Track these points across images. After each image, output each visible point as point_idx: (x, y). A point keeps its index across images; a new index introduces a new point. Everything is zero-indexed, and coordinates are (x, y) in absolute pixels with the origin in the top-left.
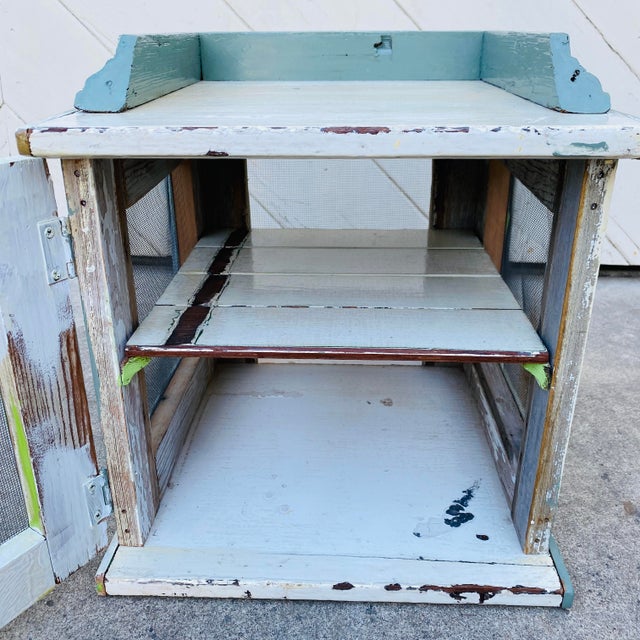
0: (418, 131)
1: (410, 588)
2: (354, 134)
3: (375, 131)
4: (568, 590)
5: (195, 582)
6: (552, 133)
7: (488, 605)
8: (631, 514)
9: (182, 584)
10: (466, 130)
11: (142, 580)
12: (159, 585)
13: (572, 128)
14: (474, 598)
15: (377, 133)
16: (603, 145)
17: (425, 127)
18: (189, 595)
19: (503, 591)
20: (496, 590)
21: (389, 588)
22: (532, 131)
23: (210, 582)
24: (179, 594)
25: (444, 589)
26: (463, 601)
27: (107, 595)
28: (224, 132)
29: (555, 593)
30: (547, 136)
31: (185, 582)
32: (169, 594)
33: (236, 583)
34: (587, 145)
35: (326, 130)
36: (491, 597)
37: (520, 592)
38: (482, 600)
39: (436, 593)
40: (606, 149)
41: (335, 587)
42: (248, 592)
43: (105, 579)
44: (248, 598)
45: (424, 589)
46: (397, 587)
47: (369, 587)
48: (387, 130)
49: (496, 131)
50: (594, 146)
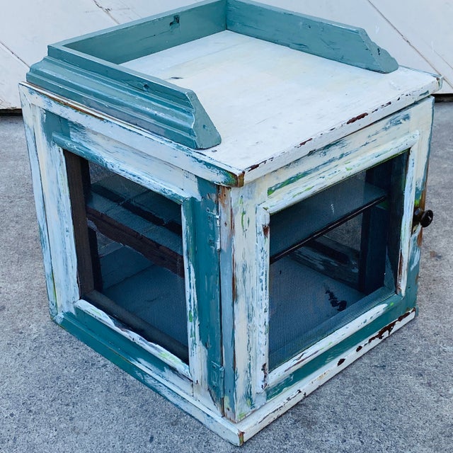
0: (376, 110)
1: (365, 345)
2: (357, 121)
5: (282, 404)
8: (434, 256)
9: (277, 409)
10: (390, 103)
12: (267, 418)
15: (364, 117)
16: (428, 92)
17: (379, 107)
18: (280, 415)
19: (396, 323)
20: (393, 324)
21: (358, 350)
23: (289, 399)
24: (276, 417)
26: (383, 338)
27: (244, 442)
28: (316, 140)
29: (413, 311)
31: (278, 407)
32: (272, 420)
33: (300, 392)
34: (423, 94)
35: (348, 123)
36: (393, 328)
37: (402, 319)
38: (389, 333)
39: (375, 340)
41: (339, 364)
42: (305, 394)
43: (243, 433)
44: (305, 397)
45: (370, 341)
46: (360, 348)
47: (350, 355)
48: (367, 114)
49: (399, 99)
50: (425, 93)
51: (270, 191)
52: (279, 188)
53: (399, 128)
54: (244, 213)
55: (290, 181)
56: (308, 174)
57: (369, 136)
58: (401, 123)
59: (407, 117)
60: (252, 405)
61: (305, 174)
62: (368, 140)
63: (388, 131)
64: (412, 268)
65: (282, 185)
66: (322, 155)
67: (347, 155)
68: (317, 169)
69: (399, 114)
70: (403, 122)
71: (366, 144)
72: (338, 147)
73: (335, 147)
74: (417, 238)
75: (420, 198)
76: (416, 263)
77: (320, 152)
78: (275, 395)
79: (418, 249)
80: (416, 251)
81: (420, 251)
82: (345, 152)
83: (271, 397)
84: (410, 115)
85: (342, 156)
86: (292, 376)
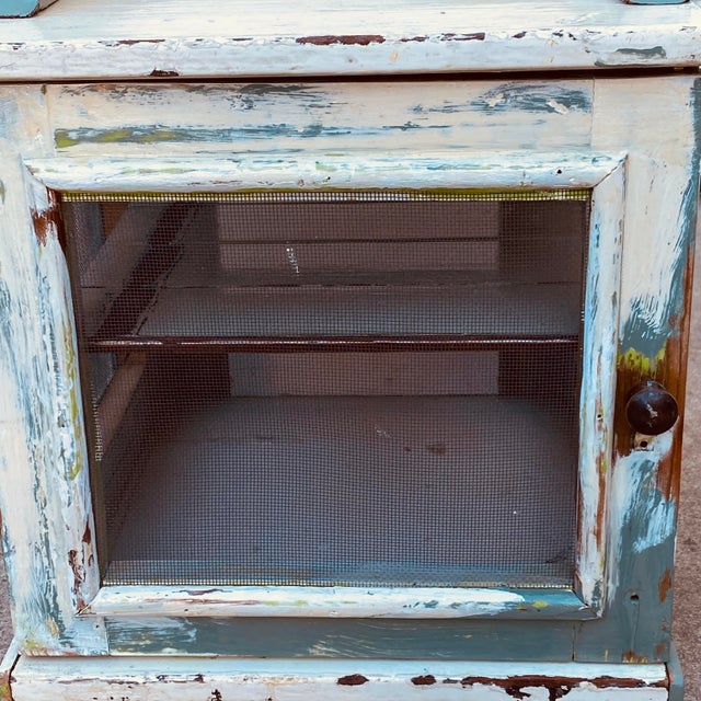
0: (420, 39)
1: (448, 681)
2: (339, 46)
3: (365, 41)
4: (677, 679)
5: (141, 681)
6: (592, 38)
9: (121, 683)
10: (480, 37)
11: (64, 678)
12: (90, 684)
13: (617, 29)
14: (541, 694)
15: (367, 43)
16: (658, 50)
17: (429, 34)
18: (132, 699)
19: (583, 684)
20: (572, 683)
21: (419, 681)
22: (566, 35)
23: (162, 678)
24: (118, 698)
25: (497, 682)
26: (525, 700)
28: (174, 47)
29: (657, 685)
30: (585, 41)
31: (126, 679)
33: (200, 678)
34: (638, 52)
35: (302, 41)
36: (566, 692)
37: (607, 685)
38: (553, 698)
39: (486, 687)
40: (663, 55)
42: (217, 693)
43: (11, 679)
45: (469, 681)
46: (428, 680)
47: (389, 681)
48: (381, 40)
49: (518, 36)
50: (647, 53)
51: (62, 138)
52: (92, 140)
53: (541, 122)
55: (128, 136)
56: (193, 138)
57: (418, 109)
58: (551, 110)
59: (576, 101)
60: (62, 637)
61: (181, 135)
62: (413, 118)
63: (495, 118)
64: (641, 545)
65: (104, 137)
66: (238, 103)
67: (333, 132)
68: (223, 135)
69: (539, 83)
70: (560, 108)
71: (407, 127)
72: (299, 101)
73: (285, 98)
74: (656, 466)
75: (662, 355)
76: (658, 540)
77: (230, 94)
78: (137, 648)
79: (663, 501)
80: (656, 504)
81: (671, 510)
82: (327, 122)
83: (125, 648)
84: (588, 97)
85: (314, 131)
86: (190, 628)
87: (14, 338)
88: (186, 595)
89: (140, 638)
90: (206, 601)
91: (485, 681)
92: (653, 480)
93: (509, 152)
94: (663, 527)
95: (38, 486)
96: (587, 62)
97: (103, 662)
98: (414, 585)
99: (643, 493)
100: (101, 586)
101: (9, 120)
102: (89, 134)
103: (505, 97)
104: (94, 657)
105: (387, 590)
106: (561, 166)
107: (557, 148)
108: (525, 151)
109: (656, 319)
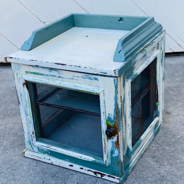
0: (71, 66)
1: (85, 169)
2: (60, 65)
5: (41, 157)
6: (96, 69)
7: (103, 179)
10: (80, 67)
11: (31, 154)
14: (99, 176)
15: (64, 65)
16: (106, 73)
18: (41, 160)
19: (106, 176)
22: (92, 69)
23: (44, 158)
24: (38, 160)
25: (93, 172)
26: (97, 176)
27: (25, 157)
28: (38, 62)
29: (118, 179)
31: (39, 157)
32: (37, 159)
33: (50, 160)
34: (103, 73)
35: (55, 63)
36: (103, 176)
37: (110, 177)
38: (101, 177)
41: (69, 165)
42: (52, 162)
43: (24, 153)
44: (52, 164)
45: (88, 170)
46: (82, 169)
47: (77, 167)
48: (66, 65)
49: (85, 68)
50: (104, 73)
51: (27, 72)
52: (30, 73)
53: (91, 82)
54: (17, 74)
55: (35, 73)
56: (43, 75)
57: (74, 76)
58: (93, 80)
59: (96, 79)
60: (32, 148)
61: (41, 74)
63: (85, 80)
64: (114, 156)
65: (32, 73)
66: (49, 71)
67: (62, 78)
68: (47, 75)
69: (91, 75)
70: (94, 80)
71: (72, 79)
72: (57, 72)
73: (55, 71)
74: (115, 143)
75: (114, 124)
76: (116, 155)
77: (48, 69)
78: (42, 153)
79: (116, 149)
80: (115, 149)
81: (118, 151)
82: (61, 76)
83: (40, 152)
84: (98, 79)
85: (59, 77)
86: (49, 151)
87: (23, 101)
88: (47, 146)
89: (42, 151)
90: (49, 148)
91: (91, 171)
92: (114, 145)
93: (87, 85)
94: (117, 153)
95: (27, 124)
96: (96, 73)
97: (37, 153)
98: (80, 153)
99: (113, 146)
100: (36, 141)
101: (20, 68)
102: (30, 72)
103: (86, 77)
104: (36, 152)
105: (75, 153)
106: (93, 89)
107: (94, 86)
108: (89, 86)
109: (112, 117)
